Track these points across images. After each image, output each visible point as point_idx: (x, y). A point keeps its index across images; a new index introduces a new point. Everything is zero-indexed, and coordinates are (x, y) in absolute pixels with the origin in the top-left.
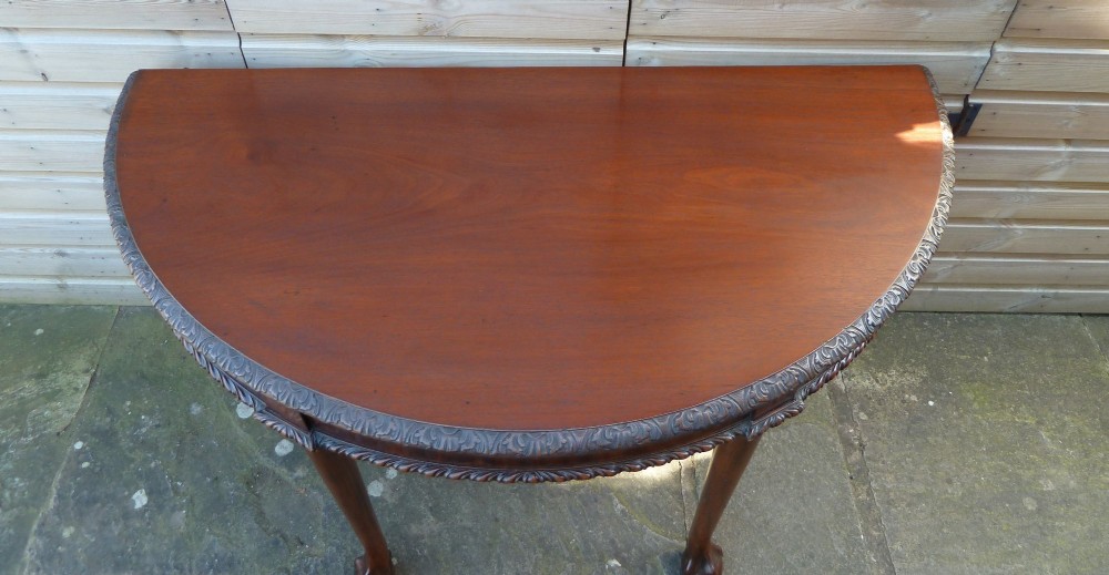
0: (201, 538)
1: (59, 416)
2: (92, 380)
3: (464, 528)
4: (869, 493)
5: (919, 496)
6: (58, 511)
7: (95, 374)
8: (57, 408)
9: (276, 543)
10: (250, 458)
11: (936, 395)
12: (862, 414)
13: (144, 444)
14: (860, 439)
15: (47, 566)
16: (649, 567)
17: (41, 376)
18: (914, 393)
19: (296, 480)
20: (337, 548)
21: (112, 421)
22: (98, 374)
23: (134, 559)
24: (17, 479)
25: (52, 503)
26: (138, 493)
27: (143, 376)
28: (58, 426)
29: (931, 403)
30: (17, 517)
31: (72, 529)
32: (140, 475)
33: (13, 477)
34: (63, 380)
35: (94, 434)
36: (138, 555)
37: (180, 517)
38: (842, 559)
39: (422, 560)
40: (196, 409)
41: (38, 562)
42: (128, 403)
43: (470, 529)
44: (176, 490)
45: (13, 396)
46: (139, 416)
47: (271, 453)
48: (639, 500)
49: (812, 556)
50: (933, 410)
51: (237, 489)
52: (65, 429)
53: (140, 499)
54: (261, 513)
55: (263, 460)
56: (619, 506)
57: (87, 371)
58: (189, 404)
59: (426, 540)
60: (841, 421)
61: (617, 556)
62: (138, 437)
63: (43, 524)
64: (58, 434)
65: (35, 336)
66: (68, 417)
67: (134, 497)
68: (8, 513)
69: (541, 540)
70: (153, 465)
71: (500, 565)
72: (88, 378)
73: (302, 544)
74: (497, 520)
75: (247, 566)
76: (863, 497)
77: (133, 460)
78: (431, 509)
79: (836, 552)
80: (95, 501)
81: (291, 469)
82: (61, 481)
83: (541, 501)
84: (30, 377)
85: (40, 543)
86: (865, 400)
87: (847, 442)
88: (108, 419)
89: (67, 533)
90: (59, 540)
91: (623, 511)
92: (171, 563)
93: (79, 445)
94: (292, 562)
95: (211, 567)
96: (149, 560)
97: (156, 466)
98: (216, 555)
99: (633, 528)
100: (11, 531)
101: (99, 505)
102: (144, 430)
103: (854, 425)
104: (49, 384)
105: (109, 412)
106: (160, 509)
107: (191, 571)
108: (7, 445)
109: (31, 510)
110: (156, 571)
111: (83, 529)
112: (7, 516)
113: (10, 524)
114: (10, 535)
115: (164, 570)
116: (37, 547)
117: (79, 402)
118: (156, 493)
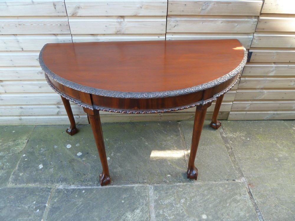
0: (57, 174)
1: (19, 149)
2: (28, 141)
3: (128, 170)
4: (234, 158)
5: (247, 158)
6: (18, 170)
7: (29, 140)
8: (19, 147)
9: (78, 175)
10: (70, 157)
11: (249, 138)
12: (231, 142)
13: (42, 154)
14: (231, 147)
15: (15, 182)
16: (178, 176)
17: (14, 141)
18: (244, 137)
19: (83, 161)
20: (95, 175)
21: (33, 150)
22: (30, 140)
23: (39, 180)
24: (7, 163)
25: (17, 168)
26: (40, 165)
27: (41, 140)
28: (19, 151)
29: (248, 139)
30: (7, 172)
31: (22, 173)
32: (41, 161)
33: (6, 163)
34: (20, 141)
35: (28, 153)
36: (40, 179)
37: (52, 170)
38: (229, 172)
39: (118, 177)
40: (56, 147)
41: (13, 181)
42: (38, 146)
43: (130, 170)
44: (51, 164)
45: (7, 145)
46: (40, 149)
47: (76, 155)
48: (174, 162)
49: (221, 172)
50: (249, 140)
51: (67, 163)
52: (21, 152)
53: (41, 166)
54: (74, 169)
55: (74, 157)
56: (169, 163)
57: (27, 139)
58: (54, 146)
59: (118, 173)
60: (225, 143)
61: (169, 174)
62: (40, 153)
63: (14, 173)
64: (19, 153)
65: (13, 133)
66: (21, 149)
67: (39, 166)
68: (5, 171)
69: (149, 171)
70: (44, 159)
71: (138, 177)
72: (27, 141)
73: (85, 175)
74: (137, 168)
75: (70, 180)
76: (233, 159)
77: (39, 158)
78: (119, 166)
79: (227, 171)
80: (29, 167)
81: (81, 158)
82: (19, 163)
83: (148, 163)
84: (11, 141)
85: (14, 177)
86: (231, 139)
87: (228, 148)
88: (32, 150)
89: (21, 174)
90: (19, 176)
91: (170, 164)
92: (49, 180)
93: (24, 155)
94: (82, 179)
95: (60, 180)
96: (43, 180)
97: (45, 159)
98: (62, 178)
99: (173, 168)
100: (6, 175)
102: (42, 152)
103: (229, 144)
104: (16, 142)
105: (33, 148)
106: (46, 168)
107: (55, 181)
108: (5, 156)
109: (11, 170)
110: (45, 182)
111: (25, 173)
112: (4, 172)
113: (5, 173)
114: (5, 176)
115: (47, 182)
116: (13, 178)
117: (24, 146)
118: (45, 165)
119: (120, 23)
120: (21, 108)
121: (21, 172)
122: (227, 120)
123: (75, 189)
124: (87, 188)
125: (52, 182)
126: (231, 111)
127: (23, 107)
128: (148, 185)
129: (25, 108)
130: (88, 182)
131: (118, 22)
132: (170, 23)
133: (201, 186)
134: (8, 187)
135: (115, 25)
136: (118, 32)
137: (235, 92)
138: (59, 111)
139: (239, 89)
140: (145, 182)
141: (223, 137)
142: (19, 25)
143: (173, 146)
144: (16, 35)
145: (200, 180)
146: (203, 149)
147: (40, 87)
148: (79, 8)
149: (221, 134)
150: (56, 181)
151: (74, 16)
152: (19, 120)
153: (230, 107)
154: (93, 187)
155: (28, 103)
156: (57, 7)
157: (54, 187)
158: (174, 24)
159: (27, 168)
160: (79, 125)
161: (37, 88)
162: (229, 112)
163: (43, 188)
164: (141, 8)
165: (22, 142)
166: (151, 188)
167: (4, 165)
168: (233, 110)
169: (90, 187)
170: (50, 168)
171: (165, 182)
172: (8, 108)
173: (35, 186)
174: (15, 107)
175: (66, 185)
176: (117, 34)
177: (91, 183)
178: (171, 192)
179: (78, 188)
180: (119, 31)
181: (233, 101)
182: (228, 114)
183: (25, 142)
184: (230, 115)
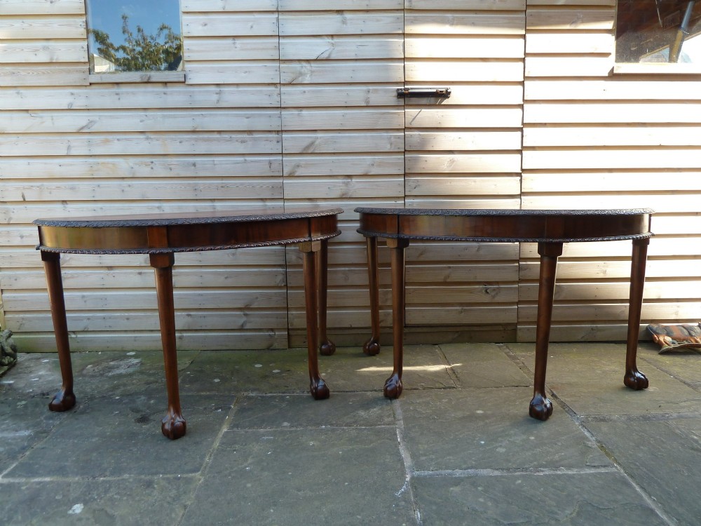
0: (244, 386)
7: (193, 361)
10: (262, 373)
12: (522, 358)
13: (216, 372)
14: (522, 362)
19: (283, 376)
21: (202, 369)
23: (216, 390)
25: (179, 382)
27: (213, 362)
28: (180, 370)
31: (189, 385)
32: (216, 377)
34: (179, 362)
35: (194, 371)
36: (218, 389)
37: (235, 383)
42: (208, 366)
46: (213, 368)
47: (271, 372)
55: (268, 373)
57: (190, 360)
58: (234, 366)
62: (213, 371)
66: (183, 368)
67: (214, 380)
70: (221, 375)
72: (190, 362)
75: (265, 390)
77: (212, 375)
80: (197, 381)
81: (280, 374)
87: (517, 363)
88: (200, 369)
92: (233, 389)
93: (189, 373)
95: (250, 390)
96: (223, 389)
101: (200, 381)
102: (216, 370)
106: (226, 382)
110: (226, 391)
115: (229, 391)
117: (187, 365)
118: (224, 380)
119: (347, 184)
120: (189, 315)
121: (186, 384)
122: (515, 342)
123: (275, 396)
125: (237, 391)
126: (519, 323)
127: (192, 313)
129: (195, 315)
130: (293, 391)
131: (344, 183)
132: (410, 183)
133: (475, 390)
135: (339, 186)
136: (343, 195)
137: (517, 286)
138: (244, 322)
139: (521, 281)
141: (509, 355)
142: (222, 187)
144: (214, 199)
145: (472, 388)
146: (477, 364)
147: (226, 278)
148: (298, 166)
149: (507, 353)
150: (242, 390)
151: (291, 176)
152: (178, 340)
153: (515, 314)
154: (301, 395)
155: (202, 307)
156: (273, 166)
157: (241, 394)
158: (413, 185)
159: (194, 381)
160: (272, 350)
161: (221, 281)
162: (516, 324)
163: (223, 395)
164: (373, 165)
165: (183, 362)
168: (520, 320)
169: (297, 395)
170: (232, 381)
173: (211, 394)
174: (178, 313)
175: (259, 393)
176: (341, 198)
177: (298, 392)
179: (278, 395)
180: (346, 194)
181: (517, 303)
182: (515, 330)
183: (187, 362)
184: (518, 332)
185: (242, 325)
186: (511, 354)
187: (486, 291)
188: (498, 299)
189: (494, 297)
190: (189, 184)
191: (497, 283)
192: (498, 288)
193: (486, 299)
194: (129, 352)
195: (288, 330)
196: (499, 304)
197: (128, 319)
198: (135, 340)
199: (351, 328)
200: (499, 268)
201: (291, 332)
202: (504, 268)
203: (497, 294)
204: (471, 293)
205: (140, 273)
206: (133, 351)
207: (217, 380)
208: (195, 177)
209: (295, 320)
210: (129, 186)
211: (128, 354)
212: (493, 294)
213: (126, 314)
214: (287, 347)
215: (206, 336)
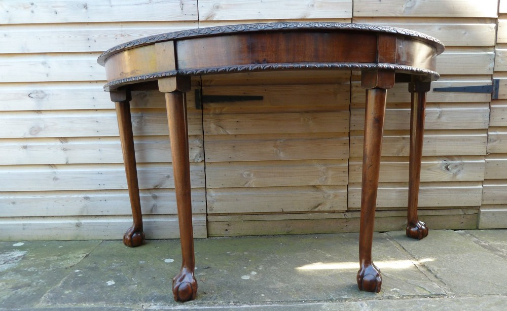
0: (146, 292)
1: (68, 264)
2: (87, 256)
3: (301, 285)
6: (62, 287)
8: (67, 262)
10: (173, 272)
12: (503, 250)
13: (114, 270)
15: (53, 301)
17: (60, 255)
19: (200, 276)
21: (96, 265)
22: (90, 255)
24: (41, 280)
25: (60, 285)
26: (110, 281)
27: (113, 255)
28: (67, 266)
30: (39, 289)
31: (70, 291)
32: (111, 277)
33: (39, 280)
34: (71, 256)
35: (86, 268)
36: (109, 297)
37: (134, 287)
40: (141, 262)
41: (49, 300)
42: (106, 261)
43: (304, 285)
44: (131, 280)
45: (44, 260)
46: (111, 264)
48: (397, 274)
51: (166, 280)
52: (70, 267)
56: (388, 275)
57: (85, 253)
58: (138, 261)
59: (280, 289)
60: (493, 252)
61: (395, 288)
62: (110, 268)
63: (54, 290)
64: (66, 268)
65: (58, 248)
66: (72, 264)
67: (107, 283)
72: (85, 255)
77: (107, 274)
78: (279, 281)
80: (85, 284)
82: (66, 280)
84: (54, 256)
85: (51, 295)
86: (502, 247)
88: (94, 265)
89: (67, 292)
90: (63, 294)
91: (391, 276)
92: (128, 298)
93: (77, 271)
95: (152, 299)
96: (114, 298)
97: (120, 275)
98: (155, 296)
99: (400, 280)
101: (87, 285)
102: (113, 267)
103: (501, 252)
104: (63, 257)
105: (95, 263)
106: (122, 285)
107: (140, 300)
108: (37, 272)
109: (47, 287)
110: (119, 300)
111: (77, 291)
112: (33, 289)
113: (34, 291)
114: (33, 295)
115: (124, 300)
116: (49, 296)
117: (79, 260)
118: (120, 281)
120: (86, 198)
121: (68, 289)
122: (477, 228)
123: (187, 309)
124: (213, 307)
125: (135, 302)
126: (484, 206)
127: (90, 196)
128: (353, 303)
129: (94, 198)
130: (215, 300)
133: (477, 301)
134: (37, 308)
137: (483, 161)
138: (153, 206)
139: (488, 155)
140: (345, 299)
141: (483, 246)
143: (386, 257)
145: (470, 295)
146: (451, 258)
148: (218, 7)
149: (477, 242)
150: (142, 299)
151: (209, 20)
152: (75, 228)
153: (479, 195)
154: (225, 307)
155: (102, 188)
156: (185, 7)
157: (137, 307)
159: (80, 284)
162: (478, 208)
163: (113, 308)
164: (312, 5)
165: (75, 257)
166: (362, 305)
167: (33, 281)
168: (485, 203)
169: (221, 307)
170: (130, 285)
171: (392, 298)
172: (62, 199)
173: (96, 306)
174: (74, 196)
175: (165, 305)
177: (221, 302)
178: (412, 308)
179: (193, 308)
181: (482, 182)
182: (478, 214)
183: (81, 256)
184: (481, 217)
185: (152, 211)
186: (483, 243)
187: (447, 168)
188: (460, 177)
189: (455, 175)
190: (80, 32)
191: (460, 157)
192: (461, 164)
193: (446, 177)
194: (17, 242)
195: (207, 215)
196: (460, 182)
197: (14, 203)
198: (24, 229)
199: (283, 213)
200: (463, 139)
201: (210, 218)
202: (469, 139)
203: (459, 171)
204: (429, 169)
205: (25, 147)
206: (21, 241)
207: (111, 283)
208: (88, 23)
209: (216, 204)
210: (5, 35)
211: (15, 245)
212: (455, 171)
213: (12, 197)
214: (206, 237)
215: (108, 223)
